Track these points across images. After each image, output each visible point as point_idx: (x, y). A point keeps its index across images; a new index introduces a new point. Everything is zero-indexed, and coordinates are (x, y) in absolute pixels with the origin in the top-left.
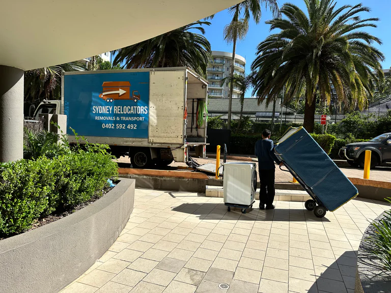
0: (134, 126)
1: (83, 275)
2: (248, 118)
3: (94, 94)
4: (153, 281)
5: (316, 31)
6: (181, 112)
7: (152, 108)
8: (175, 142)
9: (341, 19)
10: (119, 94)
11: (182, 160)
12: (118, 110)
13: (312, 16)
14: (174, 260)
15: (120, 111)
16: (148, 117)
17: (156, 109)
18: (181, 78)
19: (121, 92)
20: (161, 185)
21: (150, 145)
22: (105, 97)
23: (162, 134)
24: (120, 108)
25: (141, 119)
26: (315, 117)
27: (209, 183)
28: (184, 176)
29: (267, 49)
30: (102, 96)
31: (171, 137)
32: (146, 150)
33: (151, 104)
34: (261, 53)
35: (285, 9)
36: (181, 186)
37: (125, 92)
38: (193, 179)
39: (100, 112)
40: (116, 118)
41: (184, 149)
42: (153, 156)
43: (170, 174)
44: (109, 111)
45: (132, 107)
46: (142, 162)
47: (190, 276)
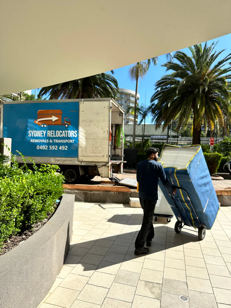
0: (65, 148)
1: (48, 294)
2: (148, 140)
3: (29, 120)
4: (117, 296)
5: (201, 73)
6: (107, 135)
7: (82, 132)
8: (101, 160)
9: (220, 63)
10: (52, 120)
11: (107, 176)
12: (51, 133)
13: (198, 61)
14: (128, 272)
15: (52, 135)
16: (78, 140)
17: (85, 133)
18: (107, 107)
19: (54, 118)
20: (91, 198)
21: (79, 164)
22: (39, 123)
23: (91, 154)
24: (52, 132)
25: (71, 141)
26: (201, 139)
27: (132, 195)
28: (110, 190)
29: (164, 86)
30: (37, 122)
31: (98, 156)
32: (76, 167)
33: (81, 129)
34: (159, 89)
35: (177, 56)
36: (108, 199)
37: (57, 118)
38: (119, 192)
39: (35, 136)
40: (49, 141)
41: (109, 166)
42: (81, 173)
43: (98, 188)
44: (43, 135)
45: (64, 131)
46: (71, 178)
47: (149, 289)
